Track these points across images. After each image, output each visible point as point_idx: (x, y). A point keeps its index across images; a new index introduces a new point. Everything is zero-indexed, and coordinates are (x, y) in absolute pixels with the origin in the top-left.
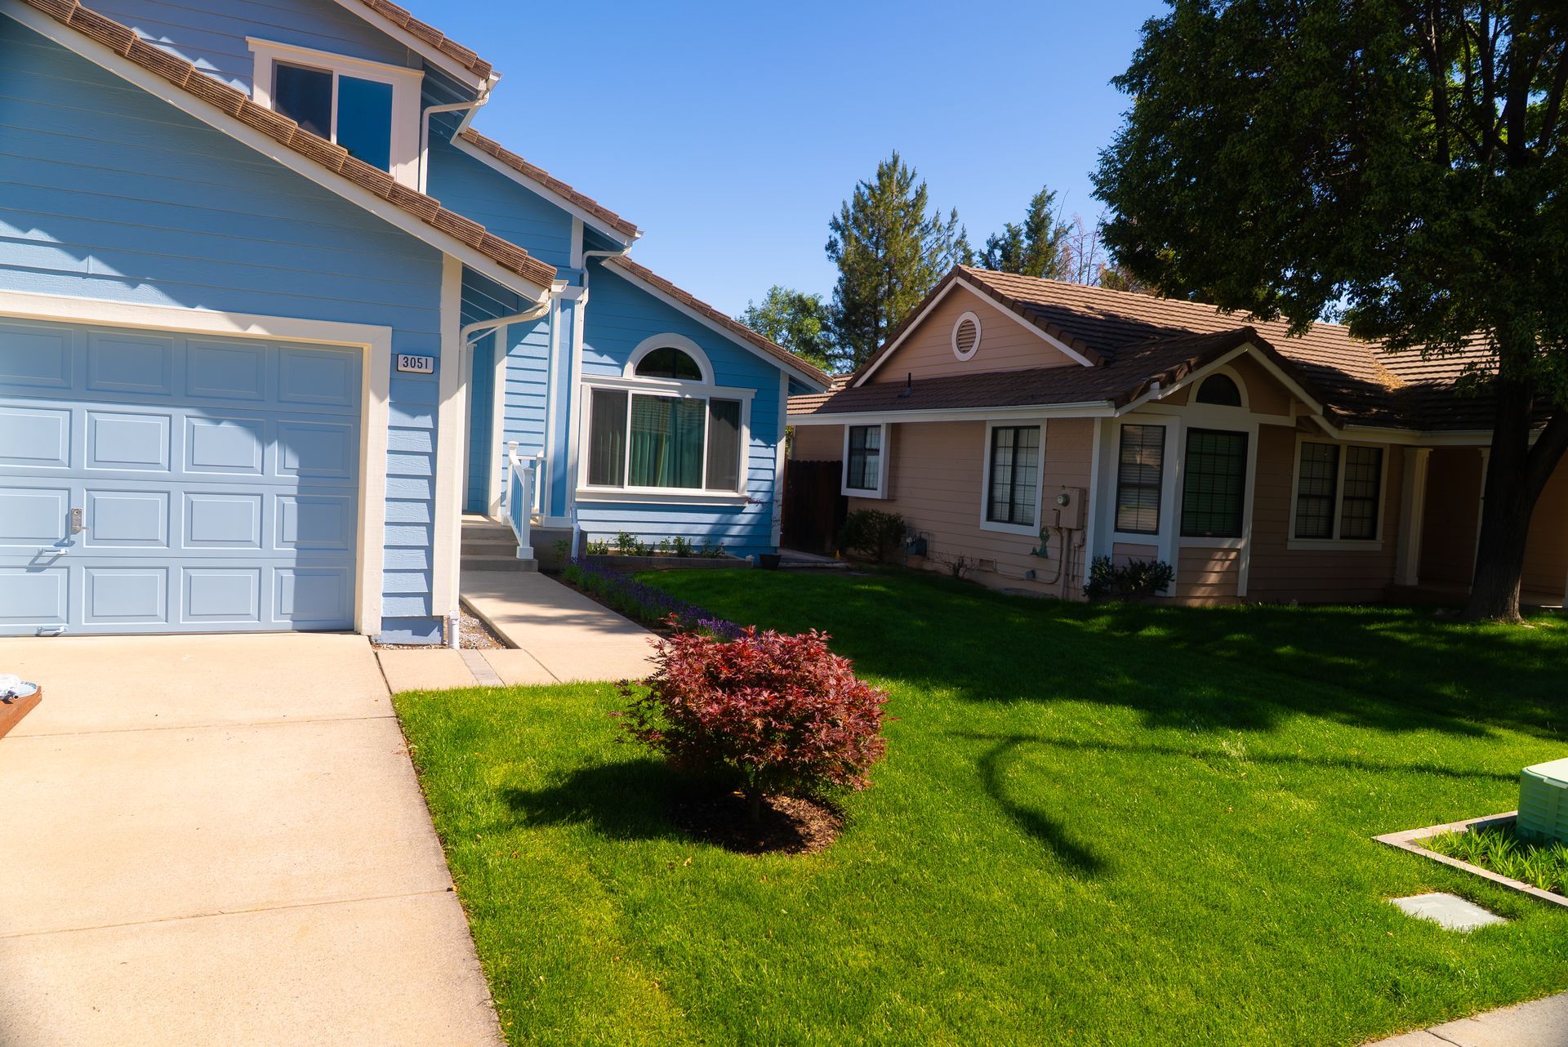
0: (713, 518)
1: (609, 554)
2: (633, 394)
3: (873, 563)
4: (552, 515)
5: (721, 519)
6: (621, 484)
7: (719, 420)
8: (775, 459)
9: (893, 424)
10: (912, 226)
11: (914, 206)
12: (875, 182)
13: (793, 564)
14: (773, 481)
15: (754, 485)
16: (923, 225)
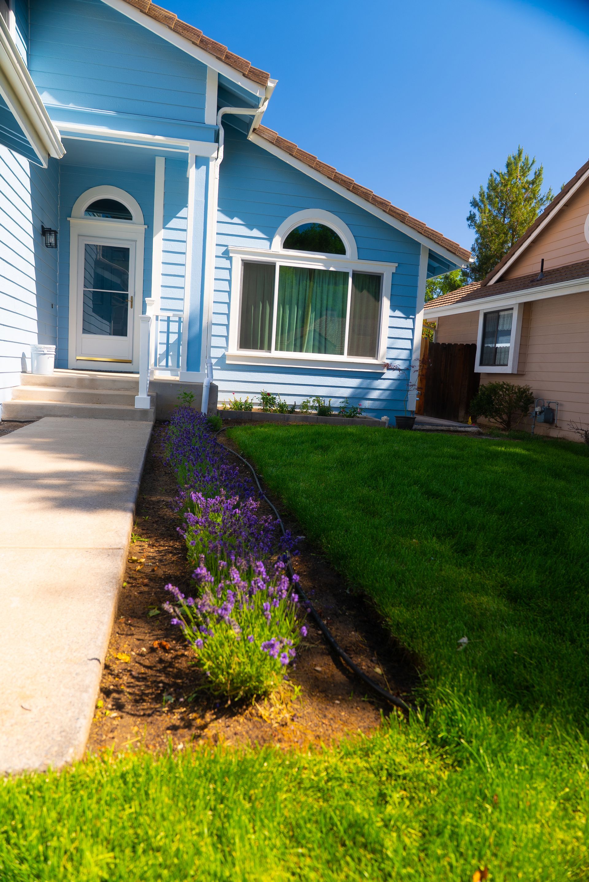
0: (355, 382)
1: (253, 411)
2: (280, 266)
3: (503, 430)
4: (188, 370)
5: (361, 383)
6: (269, 349)
7: (362, 291)
8: (413, 330)
9: (525, 303)
10: (531, 198)
11: (533, 183)
12: (504, 170)
13: (428, 427)
14: (411, 350)
15: (394, 354)
16: (539, 199)
